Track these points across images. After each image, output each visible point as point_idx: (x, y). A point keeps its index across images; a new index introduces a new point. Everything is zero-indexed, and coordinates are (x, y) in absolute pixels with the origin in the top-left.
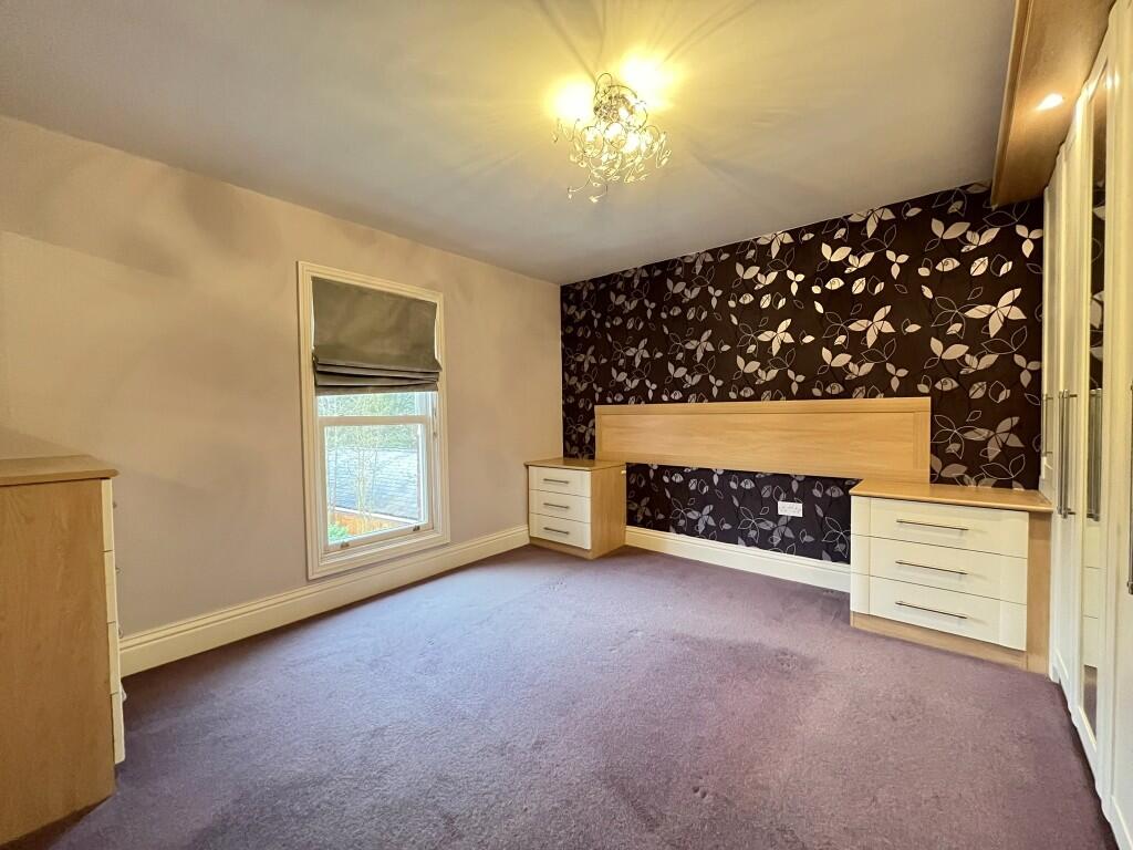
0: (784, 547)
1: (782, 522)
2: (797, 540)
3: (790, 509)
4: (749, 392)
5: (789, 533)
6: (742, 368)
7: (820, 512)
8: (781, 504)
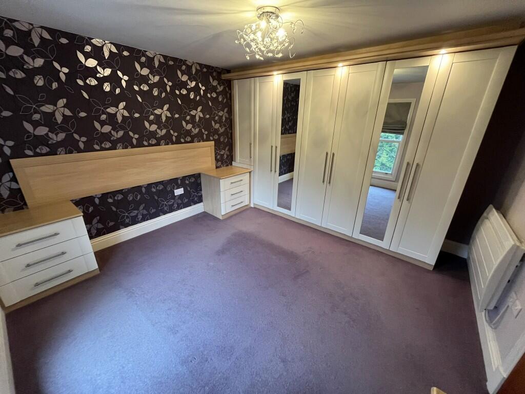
0: (179, 208)
1: (177, 198)
2: (182, 203)
3: (179, 192)
4: (154, 141)
5: (180, 202)
6: (148, 128)
7: (189, 189)
8: (175, 191)
